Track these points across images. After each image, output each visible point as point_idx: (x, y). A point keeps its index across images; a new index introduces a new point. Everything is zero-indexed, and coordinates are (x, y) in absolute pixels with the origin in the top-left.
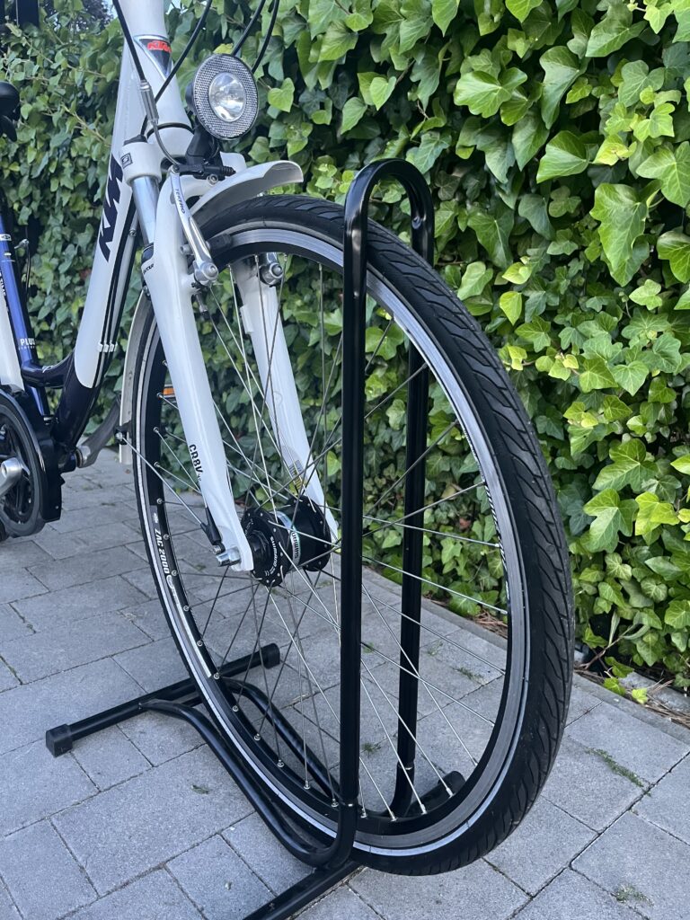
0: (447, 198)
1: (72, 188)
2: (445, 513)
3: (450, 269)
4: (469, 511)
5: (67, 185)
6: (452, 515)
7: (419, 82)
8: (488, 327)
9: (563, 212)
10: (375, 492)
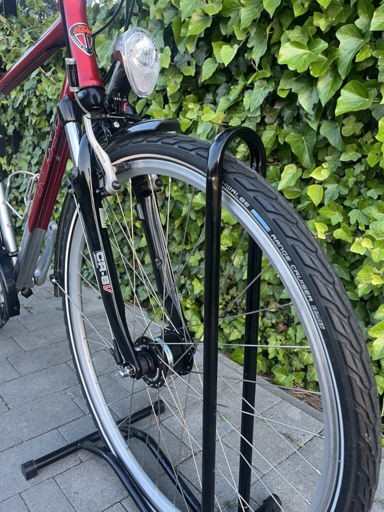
0: (270, 122)
1: (37, 114)
2: (270, 320)
3: (273, 168)
4: (285, 320)
5: (34, 112)
6: (274, 321)
7: (252, 48)
8: (299, 206)
9: (352, 133)
10: (224, 303)
